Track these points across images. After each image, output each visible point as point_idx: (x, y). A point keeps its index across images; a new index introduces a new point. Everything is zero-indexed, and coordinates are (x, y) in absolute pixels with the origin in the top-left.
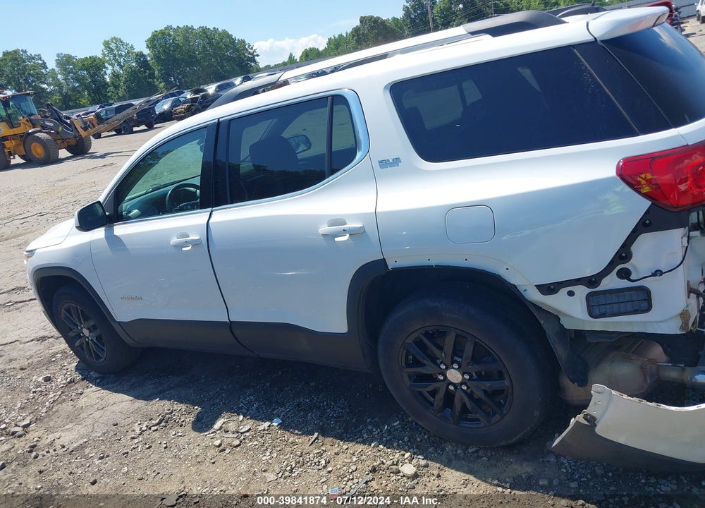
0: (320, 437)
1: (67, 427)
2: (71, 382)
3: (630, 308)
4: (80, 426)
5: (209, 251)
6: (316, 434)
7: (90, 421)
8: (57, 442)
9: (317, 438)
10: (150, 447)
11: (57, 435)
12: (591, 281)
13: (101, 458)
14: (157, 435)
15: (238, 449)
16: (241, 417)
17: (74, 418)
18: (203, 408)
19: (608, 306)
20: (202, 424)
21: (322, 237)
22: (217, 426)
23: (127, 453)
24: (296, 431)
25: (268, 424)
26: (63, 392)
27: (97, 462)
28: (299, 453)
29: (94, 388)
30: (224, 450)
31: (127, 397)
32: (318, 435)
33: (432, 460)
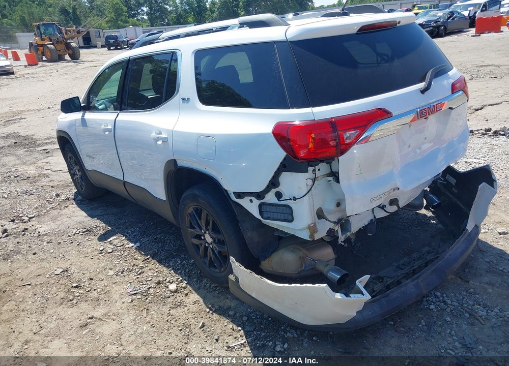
0: (151, 259)
1: (48, 223)
2: (67, 199)
3: (282, 218)
4: (54, 224)
5: (114, 137)
6: (149, 256)
7: (60, 222)
8: (38, 230)
9: (148, 259)
10: (72, 243)
11: (41, 226)
12: (259, 195)
13: (48, 243)
14: (80, 237)
15: (108, 255)
16: (124, 238)
17: (54, 219)
18: (112, 229)
19: (272, 214)
20: (103, 238)
21: (153, 140)
22: (109, 240)
23: (60, 243)
24: (143, 253)
25: (133, 245)
26: (59, 204)
27: (45, 244)
28: (133, 264)
29: (75, 205)
30: (102, 253)
31: (85, 214)
32: (149, 257)
33: (190, 285)
